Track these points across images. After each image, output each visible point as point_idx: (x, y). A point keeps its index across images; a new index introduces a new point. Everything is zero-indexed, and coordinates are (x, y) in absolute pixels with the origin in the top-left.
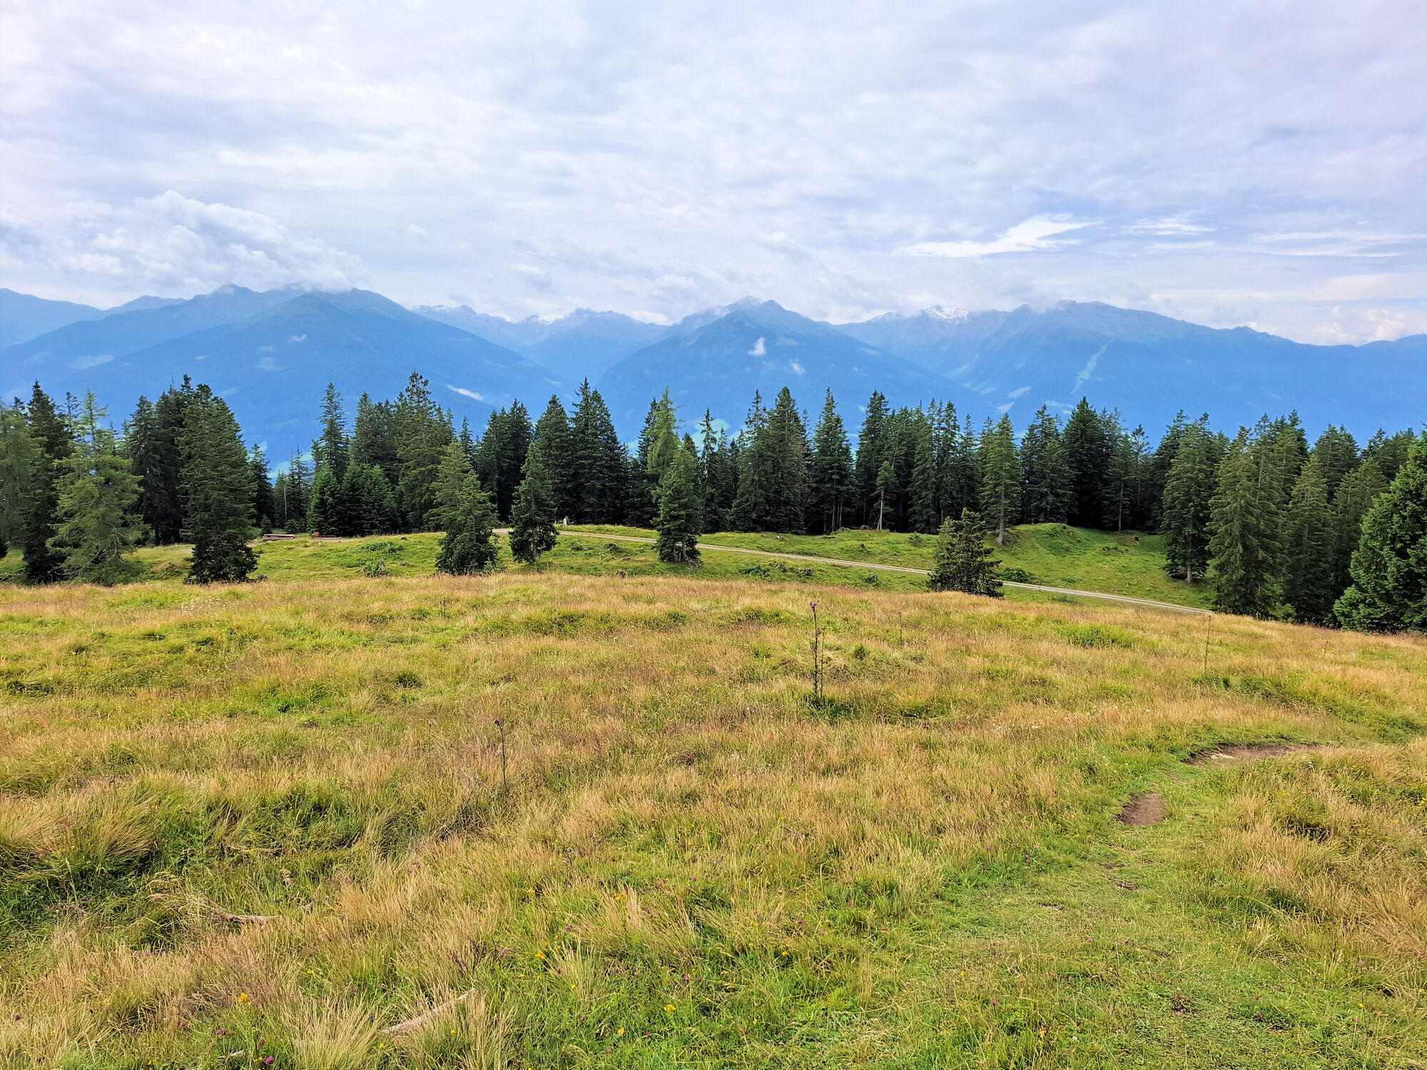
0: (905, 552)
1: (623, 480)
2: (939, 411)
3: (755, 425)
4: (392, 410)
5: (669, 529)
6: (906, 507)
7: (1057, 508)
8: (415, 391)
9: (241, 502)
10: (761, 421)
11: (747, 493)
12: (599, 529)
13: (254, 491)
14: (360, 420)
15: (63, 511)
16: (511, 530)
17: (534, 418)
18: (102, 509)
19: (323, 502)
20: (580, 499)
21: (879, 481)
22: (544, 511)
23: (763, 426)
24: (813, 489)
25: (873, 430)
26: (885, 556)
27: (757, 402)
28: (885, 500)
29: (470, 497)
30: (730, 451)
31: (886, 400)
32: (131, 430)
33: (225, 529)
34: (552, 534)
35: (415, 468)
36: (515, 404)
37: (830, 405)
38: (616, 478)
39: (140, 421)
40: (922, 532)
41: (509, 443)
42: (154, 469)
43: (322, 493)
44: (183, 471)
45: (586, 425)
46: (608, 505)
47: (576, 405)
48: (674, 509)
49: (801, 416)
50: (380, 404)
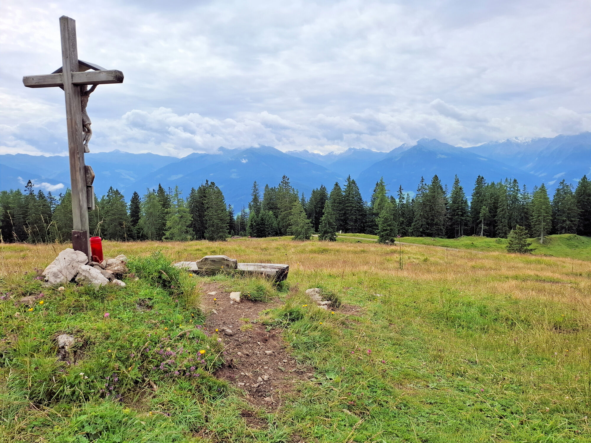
0: (493, 246)
1: (364, 216)
2: (510, 183)
3: (421, 191)
4: (276, 190)
5: (383, 235)
6: (495, 226)
7: (571, 227)
8: (284, 182)
9: (224, 224)
10: (424, 190)
11: (419, 221)
12: (354, 235)
13: (228, 220)
14: (265, 194)
15: (168, 227)
16: (319, 235)
17: (329, 192)
18: (180, 226)
19: (252, 225)
20: (347, 223)
21: (481, 215)
22: (332, 227)
23: (426, 192)
24: (450, 219)
25: (478, 193)
26: (483, 248)
27: (422, 181)
28: (484, 223)
29: (303, 222)
30: (411, 203)
31: (484, 179)
32: (189, 200)
33: (219, 233)
34: (335, 236)
35: (284, 212)
36: (322, 186)
37: (457, 182)
38: (361, 215)
39: (192, 196)
40: (502, 237)
41: (319, 202)
42: (196, 214)
43: (252, 221)
44: (206, 213)
45: (349, 193)
46: (358, 226)
47: (345, 186)
48: (385, 227)
49: (444, 187)
50: (272, 188)
